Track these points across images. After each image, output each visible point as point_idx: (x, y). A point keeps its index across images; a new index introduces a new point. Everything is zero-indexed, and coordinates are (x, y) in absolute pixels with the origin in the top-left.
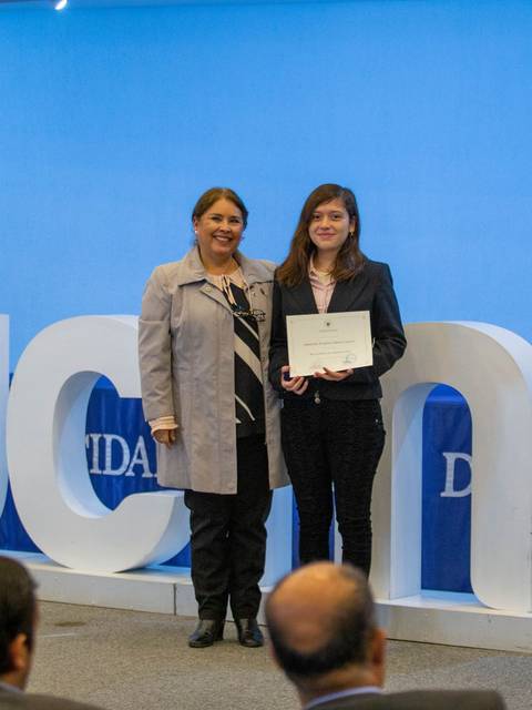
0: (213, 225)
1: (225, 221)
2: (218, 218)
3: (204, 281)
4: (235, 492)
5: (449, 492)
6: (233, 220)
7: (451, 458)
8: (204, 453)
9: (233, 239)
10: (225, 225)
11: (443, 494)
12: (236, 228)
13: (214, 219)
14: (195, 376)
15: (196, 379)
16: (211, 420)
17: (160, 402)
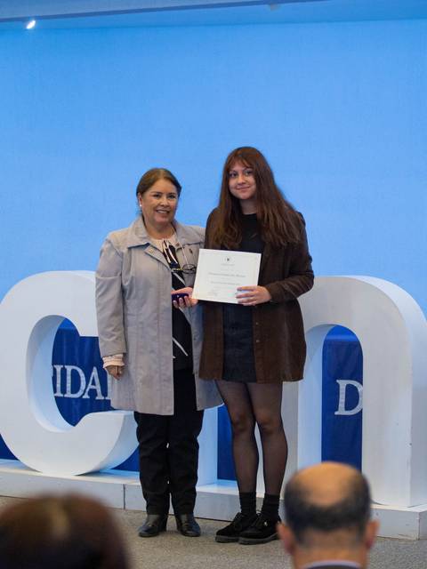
0: (155, 201)
1: (165, 197)
2: (158, 195)
3: (148, 244)
4: (172, 413)
5: (341, 411)
6: (171, 196)
7: (343, 384)
8: (147, 382)
9: (170, 211)
10: (164, 201)
11: (336, 413)
12: (172, 202)
13: (155, 196)
14: (141, 320)
15: (141, 323)
16: (153, 355)
17: (114, 341)
